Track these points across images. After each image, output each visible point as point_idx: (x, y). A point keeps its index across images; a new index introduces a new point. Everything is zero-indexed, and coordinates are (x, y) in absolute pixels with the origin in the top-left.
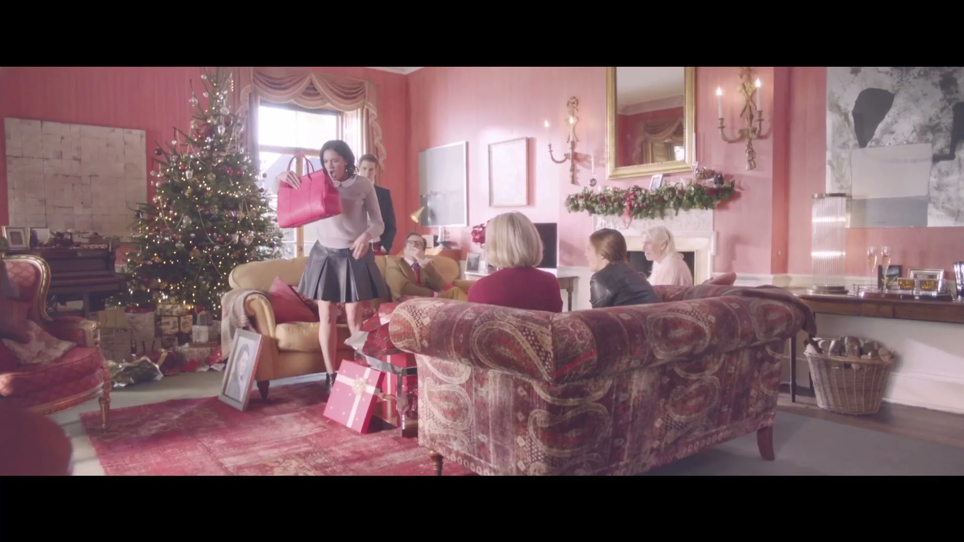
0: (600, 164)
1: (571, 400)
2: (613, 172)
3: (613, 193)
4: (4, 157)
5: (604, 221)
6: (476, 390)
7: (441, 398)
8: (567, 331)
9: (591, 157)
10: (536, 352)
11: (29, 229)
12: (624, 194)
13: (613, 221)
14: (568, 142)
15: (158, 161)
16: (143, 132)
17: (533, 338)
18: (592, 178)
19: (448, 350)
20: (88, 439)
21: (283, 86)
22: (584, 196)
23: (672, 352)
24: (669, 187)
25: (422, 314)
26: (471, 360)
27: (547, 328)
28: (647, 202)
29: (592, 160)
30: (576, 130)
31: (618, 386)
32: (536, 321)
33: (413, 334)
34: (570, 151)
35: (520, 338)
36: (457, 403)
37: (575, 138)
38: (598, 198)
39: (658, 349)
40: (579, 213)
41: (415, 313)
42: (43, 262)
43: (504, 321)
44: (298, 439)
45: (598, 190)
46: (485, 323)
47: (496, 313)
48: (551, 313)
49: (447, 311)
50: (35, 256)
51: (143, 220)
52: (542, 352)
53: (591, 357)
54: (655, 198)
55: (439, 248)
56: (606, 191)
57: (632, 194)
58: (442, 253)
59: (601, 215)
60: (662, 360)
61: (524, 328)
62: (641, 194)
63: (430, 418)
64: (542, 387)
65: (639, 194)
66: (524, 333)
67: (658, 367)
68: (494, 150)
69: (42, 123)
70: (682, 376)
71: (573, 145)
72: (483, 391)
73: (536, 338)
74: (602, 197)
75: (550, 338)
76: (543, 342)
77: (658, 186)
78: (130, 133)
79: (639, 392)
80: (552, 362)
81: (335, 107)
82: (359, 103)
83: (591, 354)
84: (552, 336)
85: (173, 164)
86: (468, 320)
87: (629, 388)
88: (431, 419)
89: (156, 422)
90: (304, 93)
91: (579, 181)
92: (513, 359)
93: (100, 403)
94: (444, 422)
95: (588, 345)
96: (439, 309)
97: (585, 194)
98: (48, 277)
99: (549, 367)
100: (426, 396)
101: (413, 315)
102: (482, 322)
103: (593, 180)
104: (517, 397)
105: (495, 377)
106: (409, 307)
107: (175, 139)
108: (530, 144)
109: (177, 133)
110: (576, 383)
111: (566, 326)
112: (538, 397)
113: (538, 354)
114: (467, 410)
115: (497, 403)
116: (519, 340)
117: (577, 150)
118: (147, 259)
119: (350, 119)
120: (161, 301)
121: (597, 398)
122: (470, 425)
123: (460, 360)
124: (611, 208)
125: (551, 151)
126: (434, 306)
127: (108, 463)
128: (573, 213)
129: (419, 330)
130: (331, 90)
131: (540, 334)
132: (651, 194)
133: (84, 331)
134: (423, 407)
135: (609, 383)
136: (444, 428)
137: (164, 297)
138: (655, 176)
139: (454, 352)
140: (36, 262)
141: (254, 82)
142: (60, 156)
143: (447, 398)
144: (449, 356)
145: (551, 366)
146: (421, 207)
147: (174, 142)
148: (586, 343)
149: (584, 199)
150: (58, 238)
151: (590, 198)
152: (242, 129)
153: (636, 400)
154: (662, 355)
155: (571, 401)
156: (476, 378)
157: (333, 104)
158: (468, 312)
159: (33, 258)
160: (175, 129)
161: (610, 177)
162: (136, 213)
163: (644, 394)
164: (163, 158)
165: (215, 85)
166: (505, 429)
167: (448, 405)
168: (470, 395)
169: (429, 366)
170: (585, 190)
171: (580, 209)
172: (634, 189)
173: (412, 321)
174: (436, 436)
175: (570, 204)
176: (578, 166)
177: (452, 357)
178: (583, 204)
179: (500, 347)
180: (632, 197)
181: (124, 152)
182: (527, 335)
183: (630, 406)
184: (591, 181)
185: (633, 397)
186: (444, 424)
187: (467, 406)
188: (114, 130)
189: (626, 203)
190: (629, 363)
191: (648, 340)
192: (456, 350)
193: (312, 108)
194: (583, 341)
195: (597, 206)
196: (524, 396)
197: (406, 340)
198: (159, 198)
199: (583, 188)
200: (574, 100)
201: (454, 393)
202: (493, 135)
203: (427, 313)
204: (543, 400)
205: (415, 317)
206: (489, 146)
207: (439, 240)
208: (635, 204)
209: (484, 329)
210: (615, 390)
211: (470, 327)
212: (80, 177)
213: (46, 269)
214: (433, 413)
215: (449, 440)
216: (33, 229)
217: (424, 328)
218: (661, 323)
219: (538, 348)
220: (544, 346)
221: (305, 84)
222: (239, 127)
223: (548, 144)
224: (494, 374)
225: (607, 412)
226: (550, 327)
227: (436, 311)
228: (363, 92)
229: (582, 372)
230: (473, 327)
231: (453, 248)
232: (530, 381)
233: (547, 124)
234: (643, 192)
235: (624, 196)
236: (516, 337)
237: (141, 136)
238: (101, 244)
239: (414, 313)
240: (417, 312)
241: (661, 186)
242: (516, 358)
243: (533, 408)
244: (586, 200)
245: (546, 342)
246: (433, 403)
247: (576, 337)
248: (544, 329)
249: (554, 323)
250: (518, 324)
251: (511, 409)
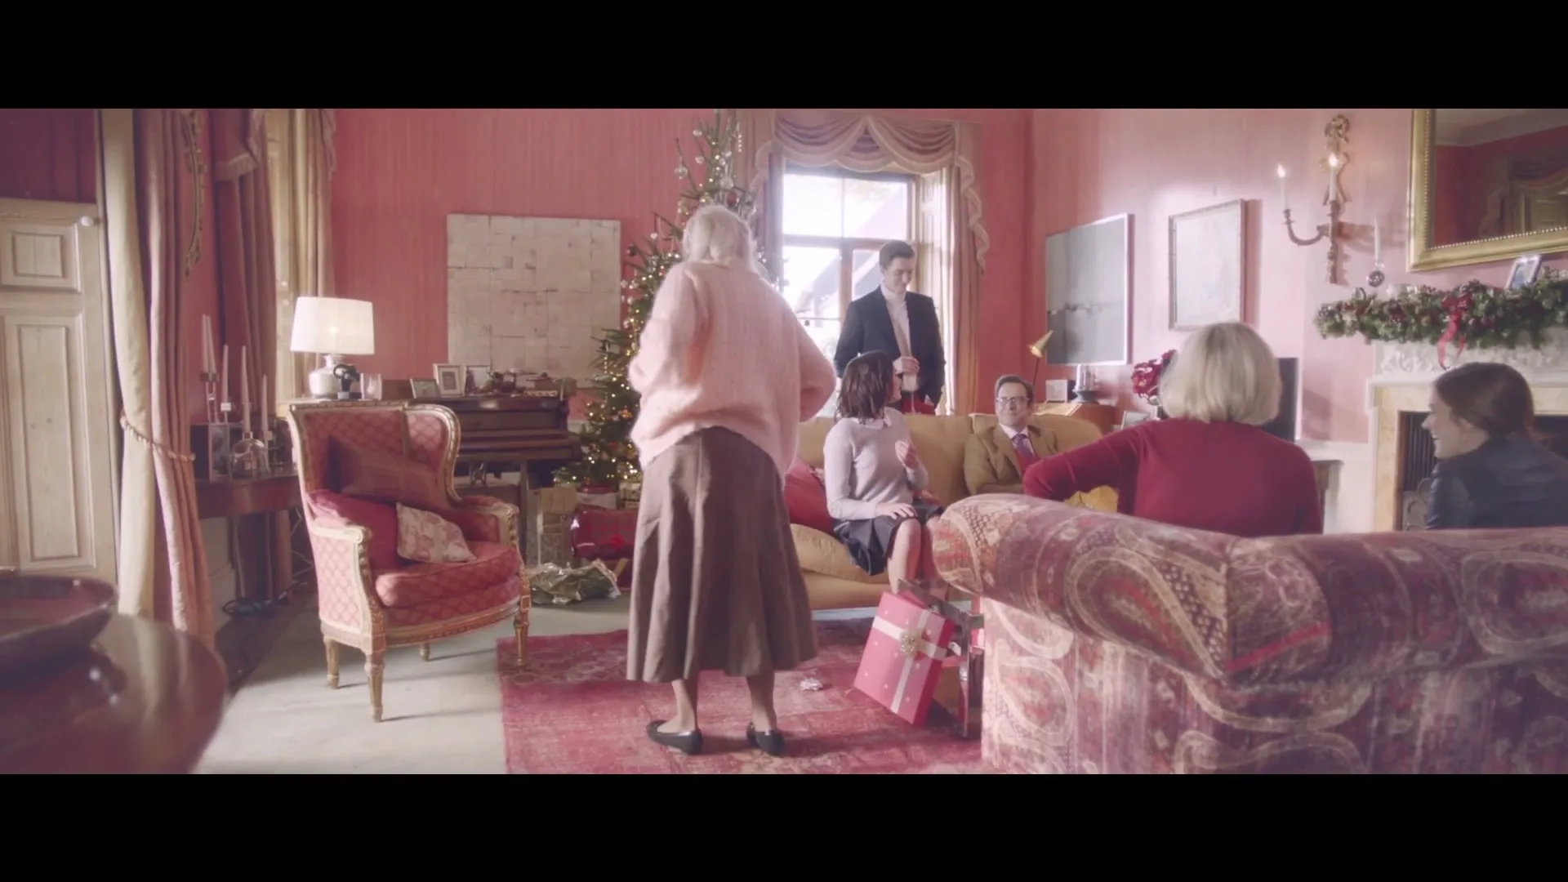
0: (1392, 241)
1: (1270, 720)
2: (1421, 256)
3: (1420, 298)
4: (445, 267)
5: (1398, 354)
6: (1081, 675)
7: (1020, 681)
8: (1260, 578)
9: (1372, 229)
10: (1190, 616)
11: (465, 368)
12: (1445, 299)
13: (1419, 355)
14: (1325, 204)
15: (633, 266)
16: (617, 224)
17: (1186, 589)
18: (1375, 269)
19: (1027, 597)
20: (498, 678)
21: (819, 140)
22: (1355, 306)
23: (1529, 641)
24: (1555, 280)
25: (988, 523)
26: (1067, 618)
27: (1218, 569)
28: (1500, 313)
29: (1376, 235)
30: (1343, 177)
31: (1385, 701)
32: (1195, 554)
33: (971, 559)
34: (1328, 221)
35: (1161, 586)
36: (1047, 694)
37: (1340, 196)
38: (1385, 310)
39: (1490, 632)
40: (1344, 340)
41: (977, 523)
42: (452, 415)
43: (1130, 549)
44: (793, 719)
45: (1388, 292)
46: (1094, 549)
47: (1120, 532)
48: (1232, 538)
49: (1031, 522)
50: (443, 407)
51: (610, 354)
52: (1204, 617)
53: (1314, 638)
54: (1518, 306)
55: (1076, 403)
56: (1404, 294)
57: (1463, 298)
58: (1080, 413)
59: (1391, 342)
60: (1497, 656)
61: (1170, 565)
62: (1486, 297)
63: (1002, 713)
64: (1205, 687)
65: (1481, 297)
66: (1168, 577)
67: (1490, 670)
68: (1182, 227)
69: (490, 220)
70: (1557, 694)
71: (1336, 208)
72: (1093, 678)
73: (1192, 587)
74: (1395, 305)
75: (1221, 591)
76: (1207, 598)
77: (1528, 280)
78: (600, 225)
79: (1438, 718)
80: (1225, 640)
81: (901, 167)
82: (944, 159)
83: (1314, 631)
84: (1227, 587)
85: (652, 270)
86: (1064, 541)
87: (1414, 708)
88: (1004, 716)
89: (592, 663)
90: (856, 149)
91: (1347, 276)
92: (1143, 626)
93: (516, 628)
94: (1024, 726)
95: (1309, 612)
96: (1018, 517)
97: (1358, 302)
98: (456, 437)
99: (1219, 649)
100: (997, 674)
101: (972, 524)
102: (1090, 548)
103: (1378, 273)
104: (1155, 701)
105: (1115, 655)
106: (967, 509)
107: (656, 231)
108: (1249, 214)
109: (659, 220)
110: (1282, 687)
111: (1260, 567)
112: (1195, 707)
113: (1195, 622)
114: (1064, 709)
115: (1119, 705)
116: (1156, 590)
117: (1343, 218)
118: (614, 413)
119: (931, 189)
120: (629, 477)
121: (1334, 722)
122: (1068, 739)
123: (1047, 614)
124: (1414, 328)
125: (1289, 223)
126: (1010, 510)
127: (513, 721)
128: (1332, 339)
129: (980, 554)
130: (898, 140)
131: (1203, 581)
132: (1508, 297)
133: (497, 519)
134: (990, 692)
135: (1362, 694)
136: (1025, 736)
137: (632, 472)
138: (1524, 260)
139: (1038, 601)
140: (444, 414)
141: (778, 136)
142: (510, 264)
143: (1031, 681)
144: (1028, 605)
145: (1222, 648)
146: (1048, 331)
147: (654, 236)
148: (1301, 608)
149: (1354, 312)
150: (497, 381)
151: (1368, 309)
152: (755, 210)
153: (1432, 736)
154: (1498, 646)
155: (1269, 723)
156: (1082, 652)
157: (901, 163)
158: (1066, 526)
159: (440, 409)
160: (656, 215)
161: (1416, 266)
162: (601, 345)
163: (1453, 724)
164: (637, 259)
165: (714, 143)
166: (1131, 758)
167: (1032, 695)
168: (1071, 682)
169: (1003, 618)
170: (1357, 294)
171: (1347, 331)
172: (1468, 288)
173: (969, 537)
174: (1011, 747)
175: (1326, 321)
176: (1346, 249)
177: (1034, 609)
178: (1353, 322)
179: (1119, 597)
180: (1463, 304)
181: (591, 254)
182: (1173, 581)
183: (1413, 748)
184: (1372, 276)
185: (1422, 729)
186: (1024, 730)
187: (1065, 702)
188: (578, 224)
189: (1448, 317)
190: (1411, 656)
191: (1461, 610)
192: (1040, 597)
193: (866, 171)
194: (1297, 604)
195: (1384, 325)
196: (1169, 701)
197: (959, 569)
198: (632, 320)
199: (1354, 291)
200: (1341, 121)
201: (1042, 674)
202: (1177, 200)
203: (996, 523)
204: (1207, 714)
205: (974, 528)
206: (1171, 221)
207: (1077, 389)
208: (1468, 319)
209: (1092, 562)
210: (1377, 709)
211: (1067, 557)
212: (534, 293)
213: (456, 425)
214: (1007, 706)
215: (1033, 761)
216: (471, 369)
217: (988, 550)
218: (1498, 573)
219: (1194, 609)
220: (1209, 605)
221: (857, 131)
222: (749, 208)
223: (1283, 208)
224: (1111, 648)
225: (1356, 753)
226: (1224, 568)
227: (1011, 521)
228: (951, 140)
229: (1292, 666)
230: (1073, 556)
231: (1103, 402)
232: (1182, 673)
233: (1281, 172)
234: (1491, 293)
235: (1443, 303)
236: (1152, 583)
237: (615, 230)
238: (550, 390)
239: (974, 522)
240: (979, 518)
241: (1535, 279)
242: (1148, 625)
243: (1185, 728)
244: (1360, 313)
245: (1213, 597)
246: (1008, 688)
247: (1281, 592)
248: (1210, 571)
249: (1234, 562)
250: (1158, 557)
251: (1143, 720)
